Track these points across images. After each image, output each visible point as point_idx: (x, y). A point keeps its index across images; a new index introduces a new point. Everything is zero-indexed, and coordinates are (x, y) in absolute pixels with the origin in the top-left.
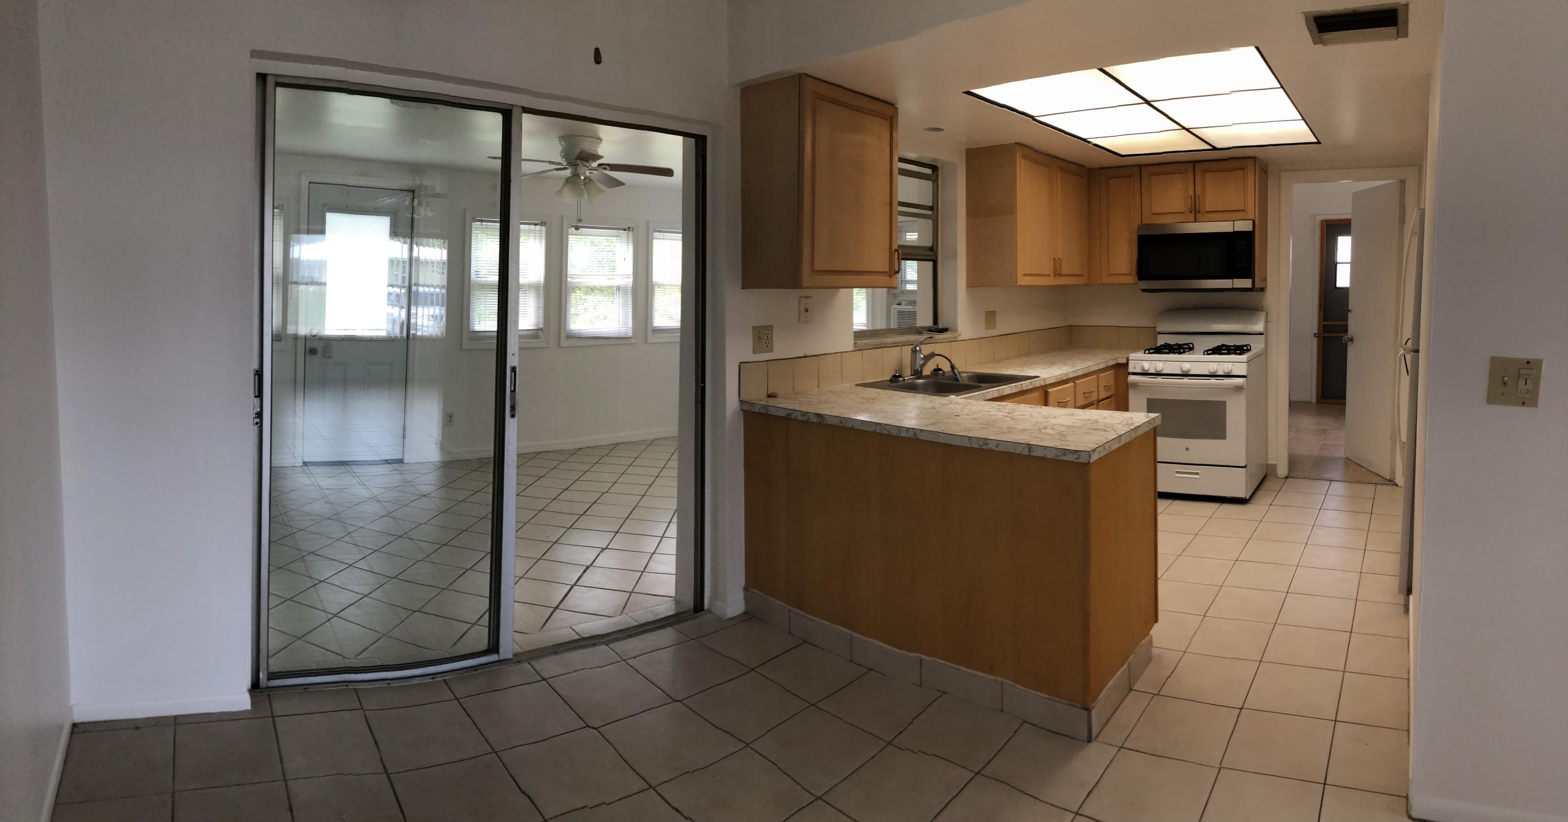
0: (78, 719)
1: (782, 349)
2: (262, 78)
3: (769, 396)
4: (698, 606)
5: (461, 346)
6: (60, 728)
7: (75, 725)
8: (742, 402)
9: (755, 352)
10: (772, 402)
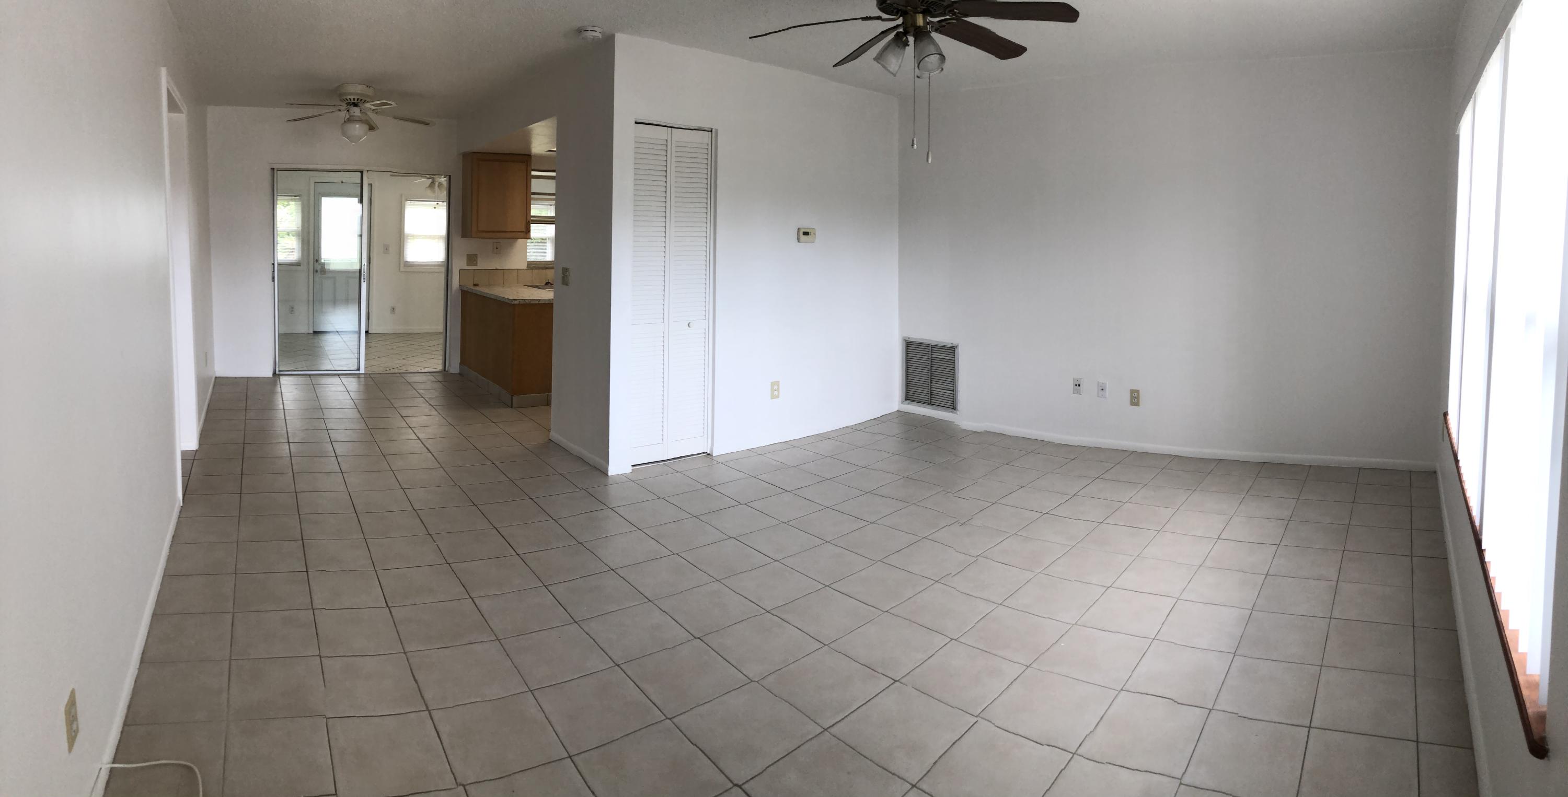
0: (218, 375)
1: (482, 264)
2: (273, 169)
3: (475, 285)
4: (445, 370)
5: (400, 269)
6: (212, 378)
7: (216, 377)
8: (460, 286)
9: (468, 265)
10: (476, 288)
